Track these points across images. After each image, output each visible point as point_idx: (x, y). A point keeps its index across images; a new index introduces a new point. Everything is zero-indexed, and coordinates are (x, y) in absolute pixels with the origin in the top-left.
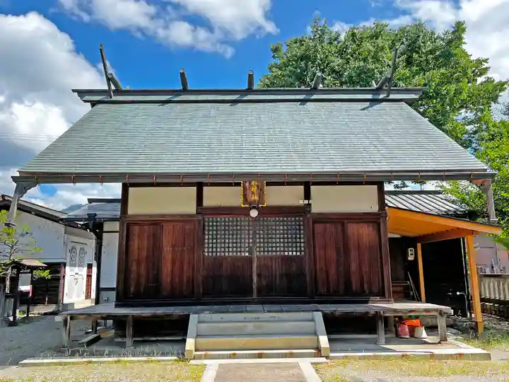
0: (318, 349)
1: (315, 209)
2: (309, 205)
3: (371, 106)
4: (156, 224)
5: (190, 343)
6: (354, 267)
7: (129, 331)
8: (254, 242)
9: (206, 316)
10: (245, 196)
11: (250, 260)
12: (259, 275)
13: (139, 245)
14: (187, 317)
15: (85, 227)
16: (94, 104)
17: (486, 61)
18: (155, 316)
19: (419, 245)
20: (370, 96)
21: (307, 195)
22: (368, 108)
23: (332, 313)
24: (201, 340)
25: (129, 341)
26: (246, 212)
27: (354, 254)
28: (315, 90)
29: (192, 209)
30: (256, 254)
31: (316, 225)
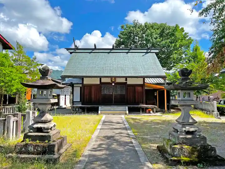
0: (126, 114)
1: (128, 83)
2: (127, 82)
3: (145, 54)
4: (90, 86)
5: (99, 112)
6: (137, 97)
7: (86, 110)
8: (113, 91)
9: (103, 107)
10: (111, 80)
11: (112, 95)
12: (115, 99)
13: (87, 92)
14: (98, 107)
15: (69, 85)
16: (71, 53)
17: (188, 33)
18: (91, 107)
19: (158, 91)
20: (145, 51)
21: (126, 80)
22: (144, 55)
23: (130, 107)
24: (101, 112)
25: (86, 112)
26: (111, 84)
27: (136, 94)
28: (131, 49)
29: (99, 83)
30: (114, 94)
31: (128, 87)
